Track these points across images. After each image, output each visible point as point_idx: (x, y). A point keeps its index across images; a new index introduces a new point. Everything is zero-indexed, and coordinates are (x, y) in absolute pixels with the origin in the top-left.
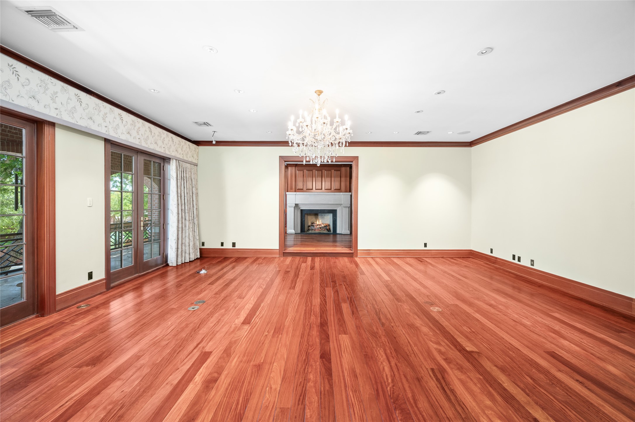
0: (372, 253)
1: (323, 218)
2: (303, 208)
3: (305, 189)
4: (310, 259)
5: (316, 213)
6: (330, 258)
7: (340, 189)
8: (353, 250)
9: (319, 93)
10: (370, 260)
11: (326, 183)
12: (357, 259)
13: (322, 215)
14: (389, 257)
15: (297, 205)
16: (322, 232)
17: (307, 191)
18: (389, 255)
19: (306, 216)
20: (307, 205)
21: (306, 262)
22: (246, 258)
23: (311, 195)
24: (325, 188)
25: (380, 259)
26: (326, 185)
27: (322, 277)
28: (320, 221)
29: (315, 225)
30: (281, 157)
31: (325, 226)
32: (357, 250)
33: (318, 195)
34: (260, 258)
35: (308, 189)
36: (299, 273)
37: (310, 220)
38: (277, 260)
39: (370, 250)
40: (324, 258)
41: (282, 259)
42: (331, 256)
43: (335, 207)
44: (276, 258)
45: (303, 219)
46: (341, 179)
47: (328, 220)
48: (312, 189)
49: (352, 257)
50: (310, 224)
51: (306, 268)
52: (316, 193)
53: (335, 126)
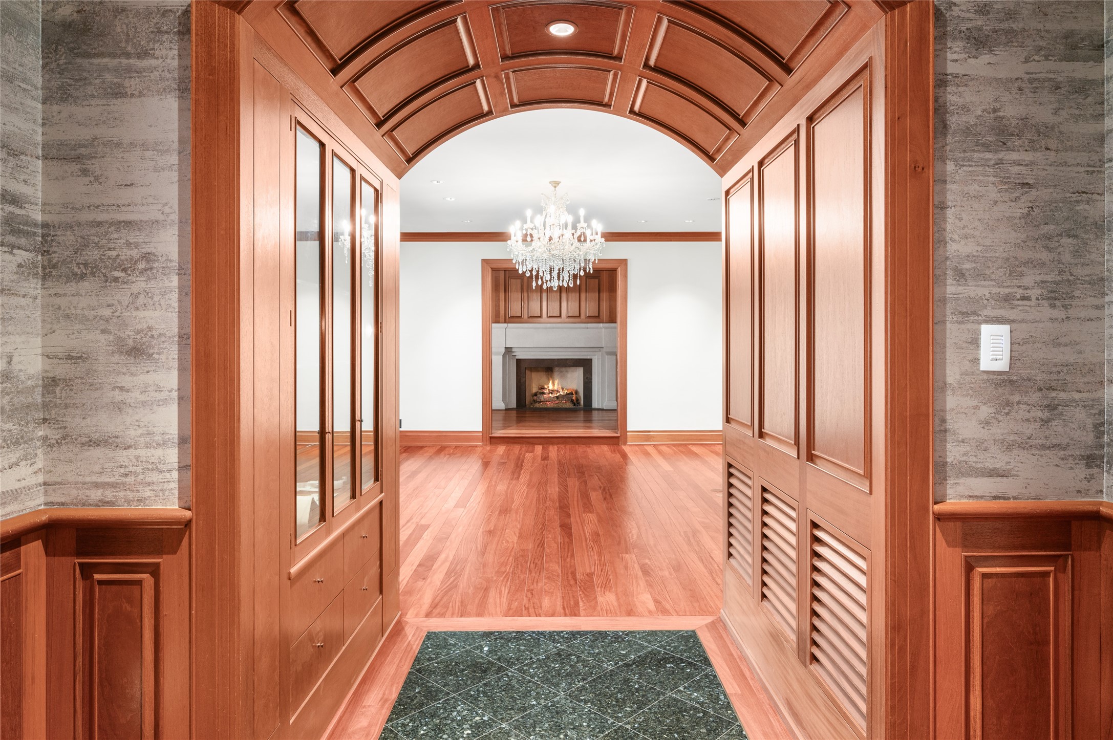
0: (653, 437)
1: (563, 377)
2: (521, 355)
3: (525, 316)
4: (539, 449)
5: (548, 367)
6: (577, 446)
7: (598, 317)
8: (619, 432)
9: (556, 184)
10: (650, 450)
11: (570, 303)
12: (626, 448)
13: (561, 372)
14: (686, 445)
15: (508, 350)
16: (561, 405)
17: (531, 320)
18: (684, 440)
19: (528, 372)
20: (531, 350)
21: (532, 451)
22: (422, 448)
23: (539, 328)
24: (566, 315)
25: (668, 447)
26: (569, 308)
27: (562, 468)
28: (556, 382)
29: (547, 391)
30: (485, 262)
31: (567, 394)
32: (627, 432)
33: (553, 328)
34: (447, 447)
35: (531, 317)
36: (522, 464)
37: (534, 382)
38: (479, 449)
39: (649, 431)
40: (565, 447)
41: (488, 448)
42: (578, 444)
43: (589, 353)
44: (476, 446)
45: (523, 380)
46: (601, 294)
47: (573, 381)
48: (540, 317)
49: (618, 444)
50: (535, 390)
51: (534, 459)
52: (549, 325)
53: (580, 234)
